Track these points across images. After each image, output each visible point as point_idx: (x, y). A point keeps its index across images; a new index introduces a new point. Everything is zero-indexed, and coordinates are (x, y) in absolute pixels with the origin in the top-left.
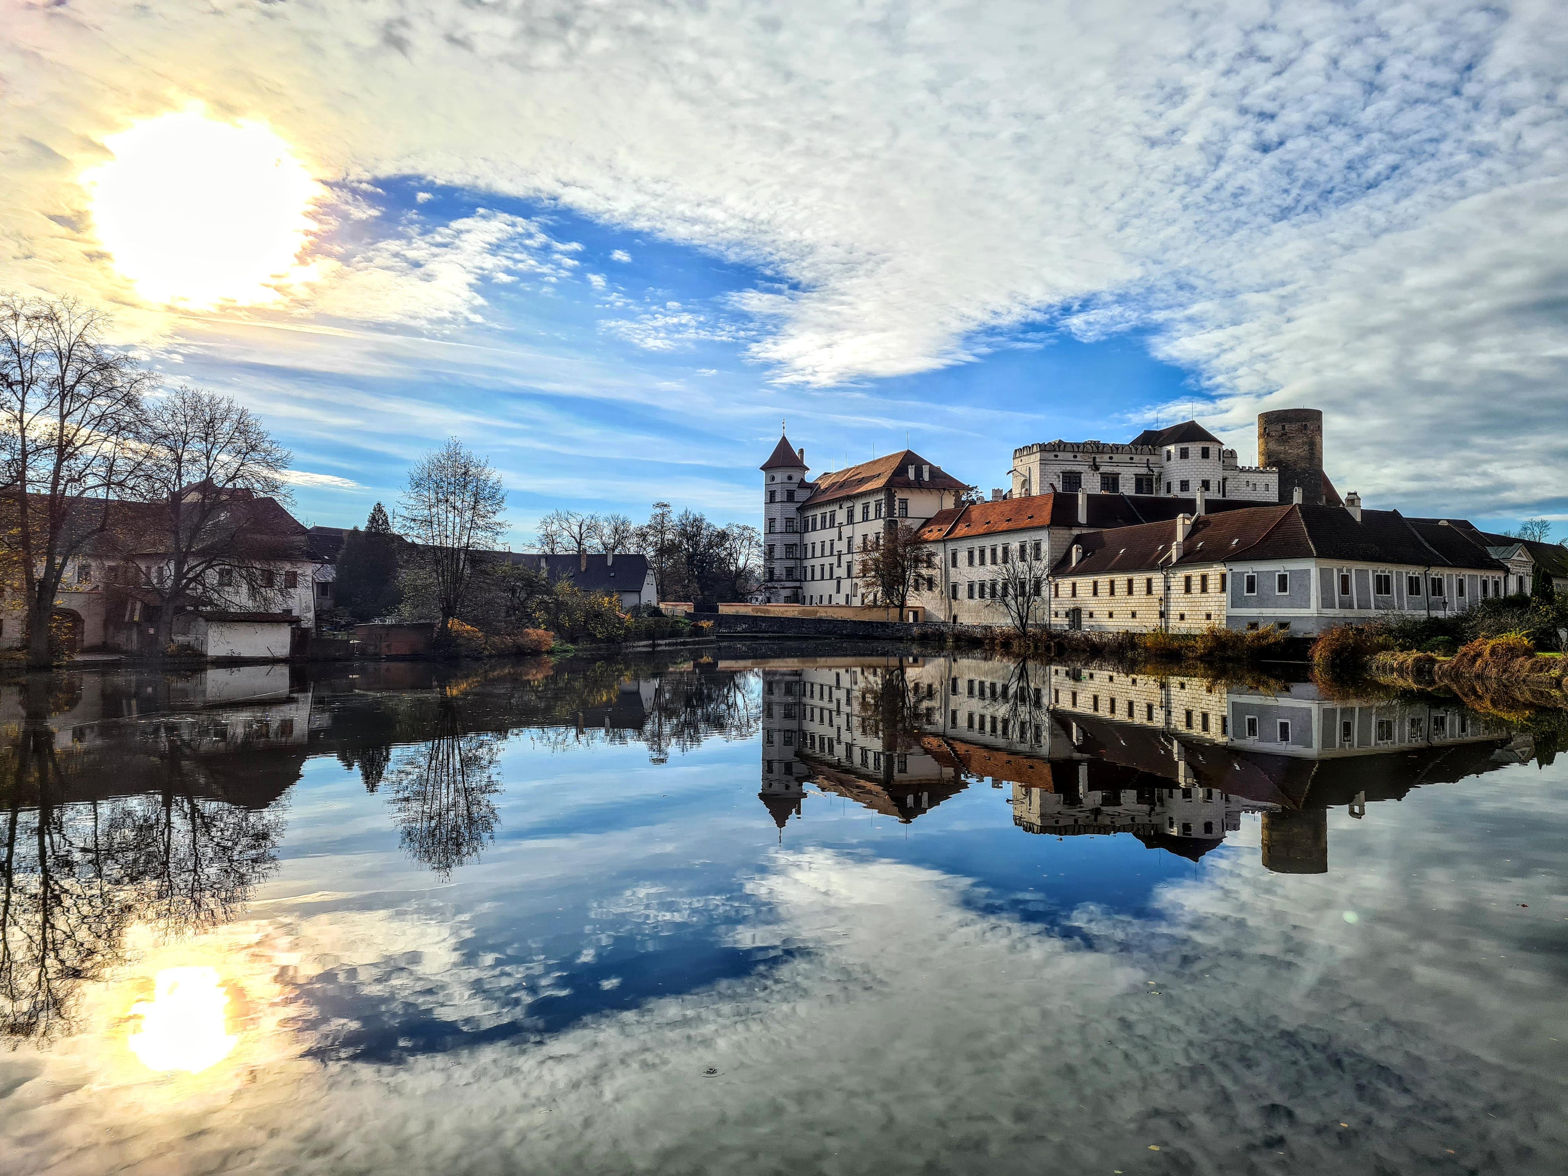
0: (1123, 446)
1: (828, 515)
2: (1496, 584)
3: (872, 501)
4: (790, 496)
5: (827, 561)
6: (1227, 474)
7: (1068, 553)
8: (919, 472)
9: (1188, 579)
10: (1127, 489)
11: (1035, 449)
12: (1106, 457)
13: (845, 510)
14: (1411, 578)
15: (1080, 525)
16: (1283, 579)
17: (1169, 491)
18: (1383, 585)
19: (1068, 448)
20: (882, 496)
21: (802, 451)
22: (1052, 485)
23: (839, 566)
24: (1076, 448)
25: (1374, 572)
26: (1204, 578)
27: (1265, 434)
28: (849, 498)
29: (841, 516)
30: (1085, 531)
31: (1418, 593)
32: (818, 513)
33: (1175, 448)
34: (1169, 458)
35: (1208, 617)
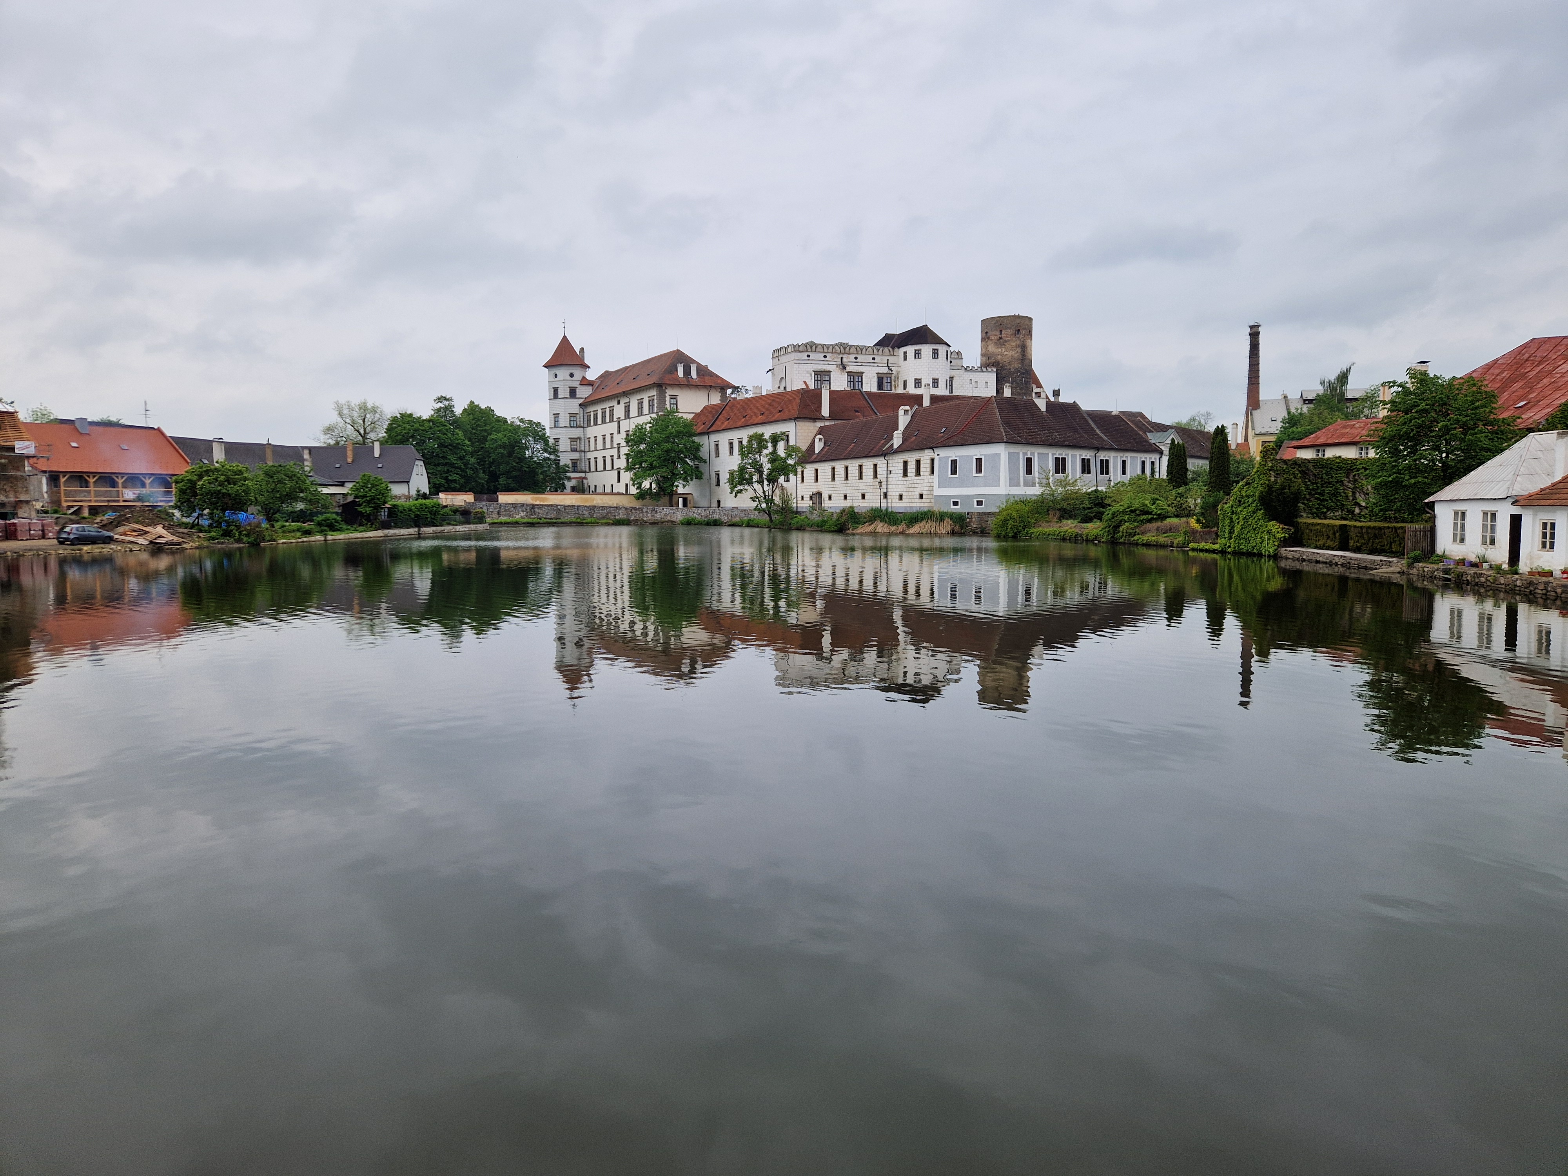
0: (867, 348)
1: (608, 411)
2: (1153, 463)
3: (645, 397)
4: (573, 393)
5: (607, 453)
6: (954, 373)
7: (813, 442)
8: (687, 372)
9: (906, 463)
10: (870, 386)
11: (790, 350)
12: (852, 358)
13: (622, 405)
14: (1083, 460)
15: (823, 419)
16: (979, 461)
17: (905, 388)
18: (1060, 465)
19: (819, 349)
20: (654, 392)
21: (582, 350)
22: (805, 382)
23: (619, 457)
24: (825, 349)
25: (1053, 454)
26: (918, 462)
27: (985, 337)
28: (625, 394)
29: (619, 411)
30: (827, 423)
31: (1089, 473)
32: (599, 408)
33: (910, 350)
34: (905, 359)
35: (921, 496)
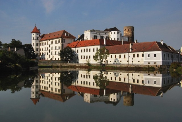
1: (46, 42)
3: (58, 40)
4: (37, 38)
5: (46, 52)
6: (120, 37)
8: (67, 34)
9: (134, 55)
11: (89, 31)
12: (101, 33)
14: (171, 55)
15: (105, 45)
20: (60, 39)
21: (39, 29)
23: (49, 52)
24: (96, 31)
25: (167, 53)
26: (138, 55)
28: (52, 39)
29: (50, 42)
32: (44, 42)
33: (113, 32)
34: (112, 34)
35: (139, 62)
